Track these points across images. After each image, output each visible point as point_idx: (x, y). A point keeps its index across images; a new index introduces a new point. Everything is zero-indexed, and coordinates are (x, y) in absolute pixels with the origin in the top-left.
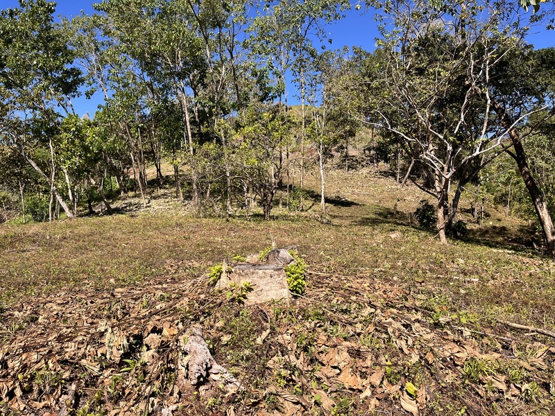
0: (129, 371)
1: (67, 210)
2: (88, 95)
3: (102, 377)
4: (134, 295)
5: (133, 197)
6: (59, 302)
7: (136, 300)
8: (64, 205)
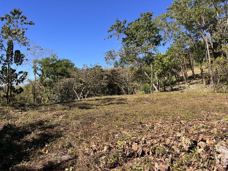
0: (193, 155)
1: (156, 89)
2: (163, 44)
3: (181, 155)
4: (189, 124)
5: (182, 84)
6: (160, 123)
7: (191, 126)
8: (156, 88)
